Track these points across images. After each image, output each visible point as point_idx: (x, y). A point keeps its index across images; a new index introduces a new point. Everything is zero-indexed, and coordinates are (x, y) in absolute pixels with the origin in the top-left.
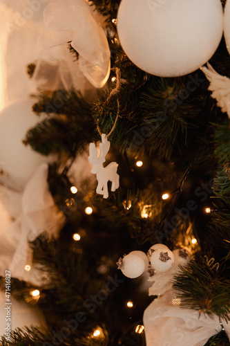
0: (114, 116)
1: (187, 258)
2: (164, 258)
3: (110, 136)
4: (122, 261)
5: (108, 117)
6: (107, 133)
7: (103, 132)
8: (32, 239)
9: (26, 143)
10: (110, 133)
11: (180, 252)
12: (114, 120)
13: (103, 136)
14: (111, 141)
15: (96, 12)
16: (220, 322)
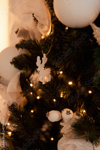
0: (50, 46)
1: (80, 116)
2: (68, 113)
3: (48, 55)
4: (48, 113)
5: (47, 46)
6: (46, 53)
7: (44, 53)
8: (10, 105)
9: (11, 63)
10: (47, 54)
11: (77, 113)
12: (50, 48)
13: (44, 55)
14: (48, 58)
15: (47, 4)
16: (94, 148)
